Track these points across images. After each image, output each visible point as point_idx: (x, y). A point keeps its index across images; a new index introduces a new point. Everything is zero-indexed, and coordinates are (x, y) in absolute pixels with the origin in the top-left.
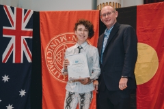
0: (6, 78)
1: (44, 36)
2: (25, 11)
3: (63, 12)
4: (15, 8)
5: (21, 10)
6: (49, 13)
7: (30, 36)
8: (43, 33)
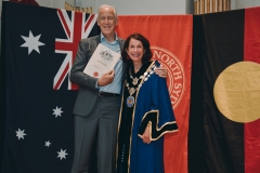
0: (58, 112)
2: (87, 15)
3: (140, 17)
4: (73, 13)
5: (81, 14)
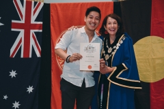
1: (55, 29)
2: (35, 3)
5: (31, 2)
6: (60, 5)
7: (40, 29)
8: (54, 26)
